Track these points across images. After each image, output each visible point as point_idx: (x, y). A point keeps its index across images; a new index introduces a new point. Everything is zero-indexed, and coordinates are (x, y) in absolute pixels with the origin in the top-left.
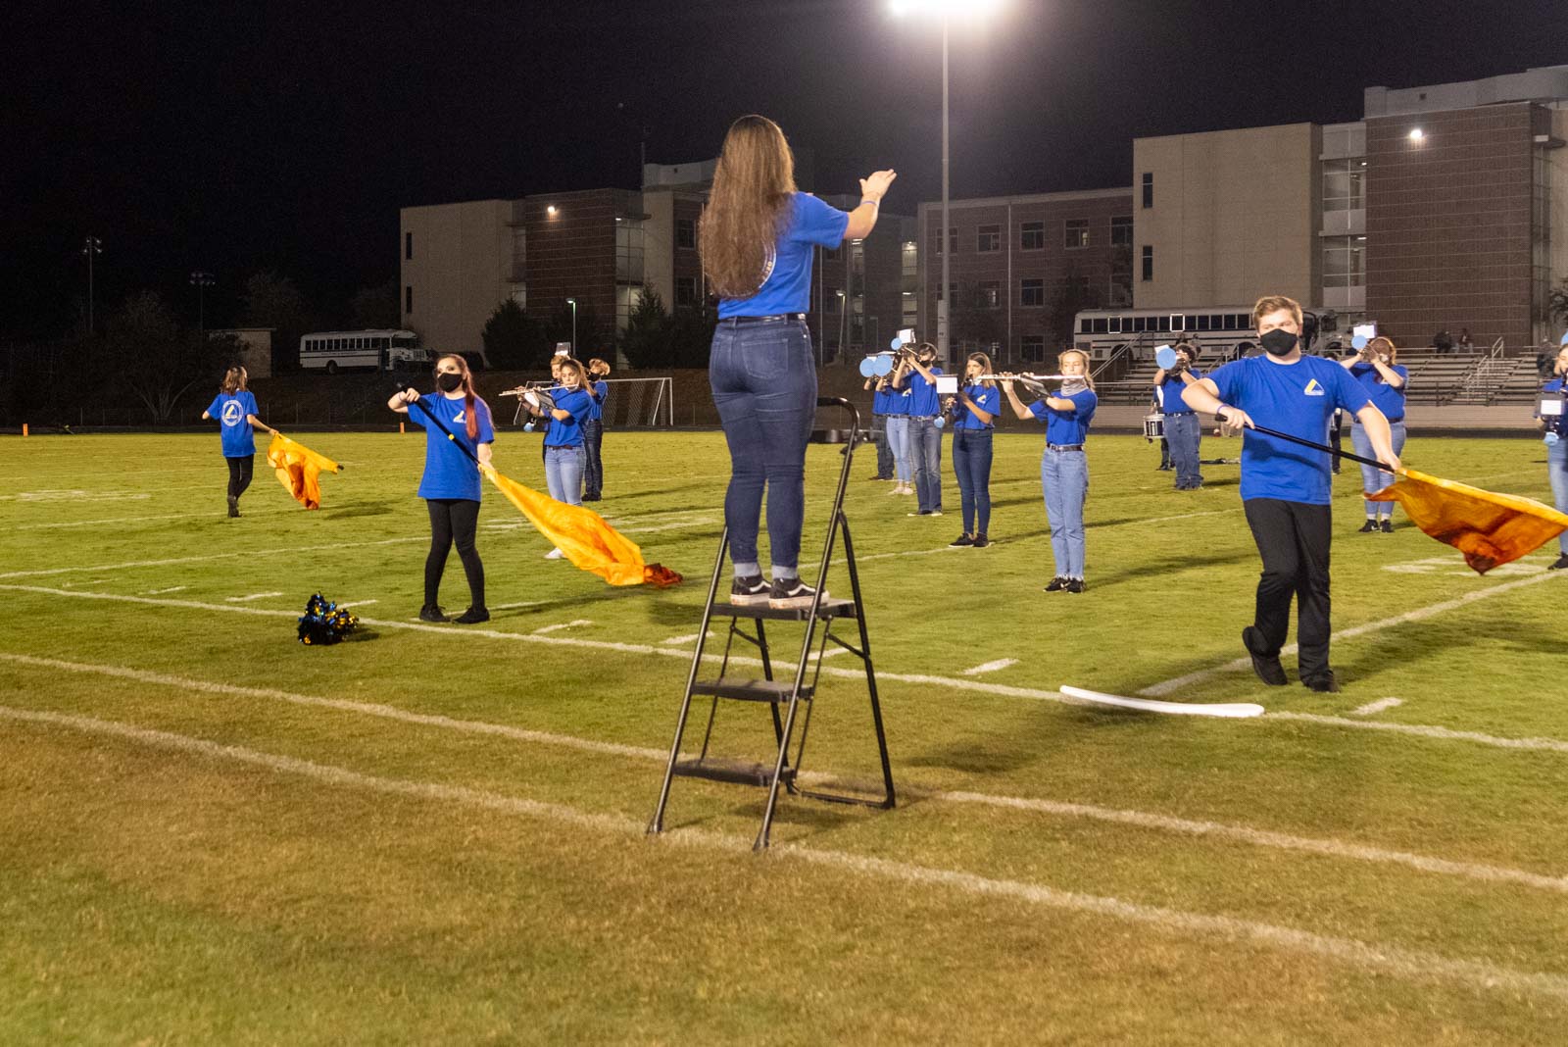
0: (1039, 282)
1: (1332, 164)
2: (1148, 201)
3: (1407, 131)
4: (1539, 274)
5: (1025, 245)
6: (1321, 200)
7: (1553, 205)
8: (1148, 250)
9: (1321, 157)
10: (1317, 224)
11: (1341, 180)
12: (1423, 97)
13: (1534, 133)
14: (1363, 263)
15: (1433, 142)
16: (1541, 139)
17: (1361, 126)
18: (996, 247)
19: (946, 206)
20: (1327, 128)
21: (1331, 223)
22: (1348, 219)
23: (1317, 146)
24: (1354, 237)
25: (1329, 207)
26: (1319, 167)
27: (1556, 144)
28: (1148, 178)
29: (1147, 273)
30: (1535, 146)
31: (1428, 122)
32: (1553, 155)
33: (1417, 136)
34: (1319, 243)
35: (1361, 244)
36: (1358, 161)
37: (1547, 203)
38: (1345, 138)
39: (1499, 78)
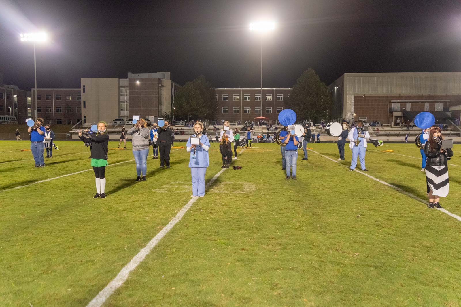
0: (60, 107)
1: (122, 87)
2: (84, 91)
3: (136, 81)
4: (160, 110)
5: (57, 99)
6: (120, 94)
7: (162, 98)
8: (84, 102)
9: (120, 85)
10: (119, 99)
11: (124, 90)
12: (138, 75)
13: (159, 84)
14: (128, 107)
15: (141, 84)
16: (160, 85)
17: (127, 80)
18: (50, 99)
19: (36, 89)
20: (121, 79)
21: (122, 98)
22: (125, 98)
23: (119, 83)
24: (126, 102)
25: (122, 95)
26: (120, 87)
27: (162, 86)
28: (84, 86)
29: (84, 107)
30: (159, 86)
31: (140, 80)
32: (162, 88)
33: (138, 82)
34: (120, 102)
35: (128, 103)
36: (127, 87)
37: (161, 97)
38: (124, 82)
39: (152, 73)
